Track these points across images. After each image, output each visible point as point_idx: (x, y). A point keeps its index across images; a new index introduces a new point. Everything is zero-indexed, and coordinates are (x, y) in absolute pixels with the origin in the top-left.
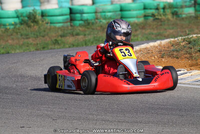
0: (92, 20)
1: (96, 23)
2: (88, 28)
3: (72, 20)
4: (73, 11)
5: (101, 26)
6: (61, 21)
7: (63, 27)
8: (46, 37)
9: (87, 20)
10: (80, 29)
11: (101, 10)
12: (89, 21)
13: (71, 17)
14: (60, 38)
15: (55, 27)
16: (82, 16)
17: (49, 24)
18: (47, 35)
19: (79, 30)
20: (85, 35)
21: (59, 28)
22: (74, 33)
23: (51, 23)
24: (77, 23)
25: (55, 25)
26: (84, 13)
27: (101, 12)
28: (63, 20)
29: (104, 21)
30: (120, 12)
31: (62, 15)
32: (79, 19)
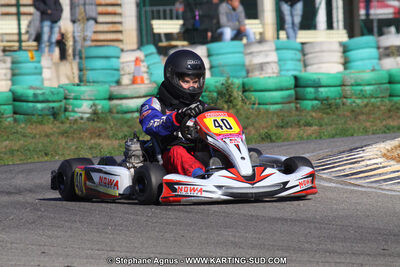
0: (335, 99)
1: (343, 104)
2: (328, 114)
3: (298, 98)
4: (302, 83)
5: (353, 111)
6: (280, 100)
7: (281, 110)
8: (250, 128)
9: (327, 99)
10: (314, 114)
11: (353, 82)
12: (330, 102)
13: (296, 93)
14: (274, 130)
15: (267, 111)
16: (317, 92)
17: (256, 106)
18: (253, 125)
19: (312, 116)
20: (321, 126)
21: (274, 113)
22: (302, 122)
23: (259, 104)
24: (308, 104)
25: (267, 106)
26: (321, 86)
27: (352, 85)
28: (283, 98)
29: (358, 101)
30: (388, 85)
31: (281, 90)
32: (312, 96)
